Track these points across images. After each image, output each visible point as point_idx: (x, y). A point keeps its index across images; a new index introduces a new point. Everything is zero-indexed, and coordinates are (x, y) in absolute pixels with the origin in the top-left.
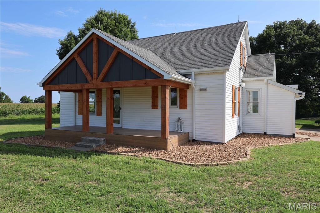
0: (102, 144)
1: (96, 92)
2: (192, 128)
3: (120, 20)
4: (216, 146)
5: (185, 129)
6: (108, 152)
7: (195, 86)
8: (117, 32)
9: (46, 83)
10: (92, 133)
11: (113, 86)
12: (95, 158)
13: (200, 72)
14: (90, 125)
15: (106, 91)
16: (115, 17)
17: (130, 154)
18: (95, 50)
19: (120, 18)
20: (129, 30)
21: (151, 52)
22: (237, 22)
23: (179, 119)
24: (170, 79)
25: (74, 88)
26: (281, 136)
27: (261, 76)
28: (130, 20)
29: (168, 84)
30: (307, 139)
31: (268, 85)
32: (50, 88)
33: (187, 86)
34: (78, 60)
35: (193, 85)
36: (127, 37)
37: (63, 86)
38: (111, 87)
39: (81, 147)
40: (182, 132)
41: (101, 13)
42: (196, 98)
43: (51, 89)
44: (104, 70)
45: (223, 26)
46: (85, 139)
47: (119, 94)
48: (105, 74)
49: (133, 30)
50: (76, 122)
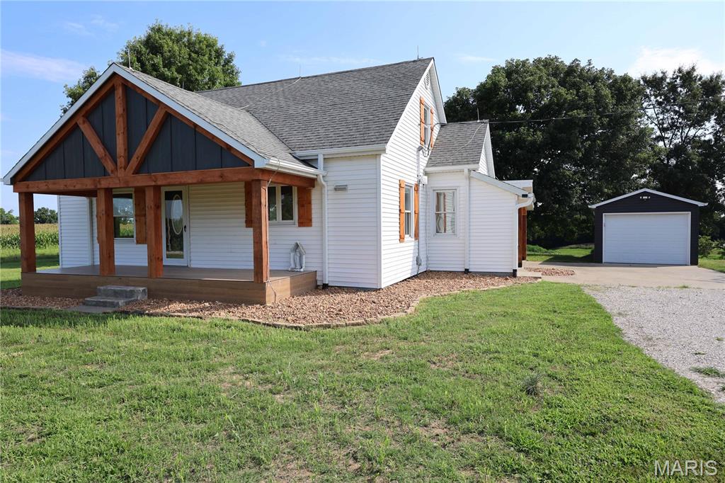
0: (139, 298)
1: (134, 195)
2: (323, 263)
3: (200, 48)
4: (363, 294)
5: (309, 265)
6: (147, 312)
7: (325, 181)
8: (193, 72)
9: (20, 177)
10: (120, 278)
11: (159, 183)
12: (114, 323)
13: (333, 154)
14: (116, 264)
16: (188, 41)
17: (190, 315)
18: (119, 109)
19: (200, 42)
20: (219, 68)
21: (247, 114)
22: (416, 59)
23: (297, 246)
24: (267, 167)
25: (78, 187)
26: (492, 275)
27: (459, 163)
28: (222, 48)
29: (266, 178)
30: (536, 278)
31: (472, 180)
32: (28, 187)
33: (311, 182)
34: (85, 128)
35: (321, 179)
36: (214, 84)
37: (54, 184)
38: (153, 184)
39: (95, 305)
40: (302, 270)
41: (159, 30)
42: (327, 204)
43: (31, 190)
44: (140, 151)
45: (389, 66)
46: (104, 290)
47: (182, 199)
48: (141, 158)
49: (228, 69)
50: (93, 258)
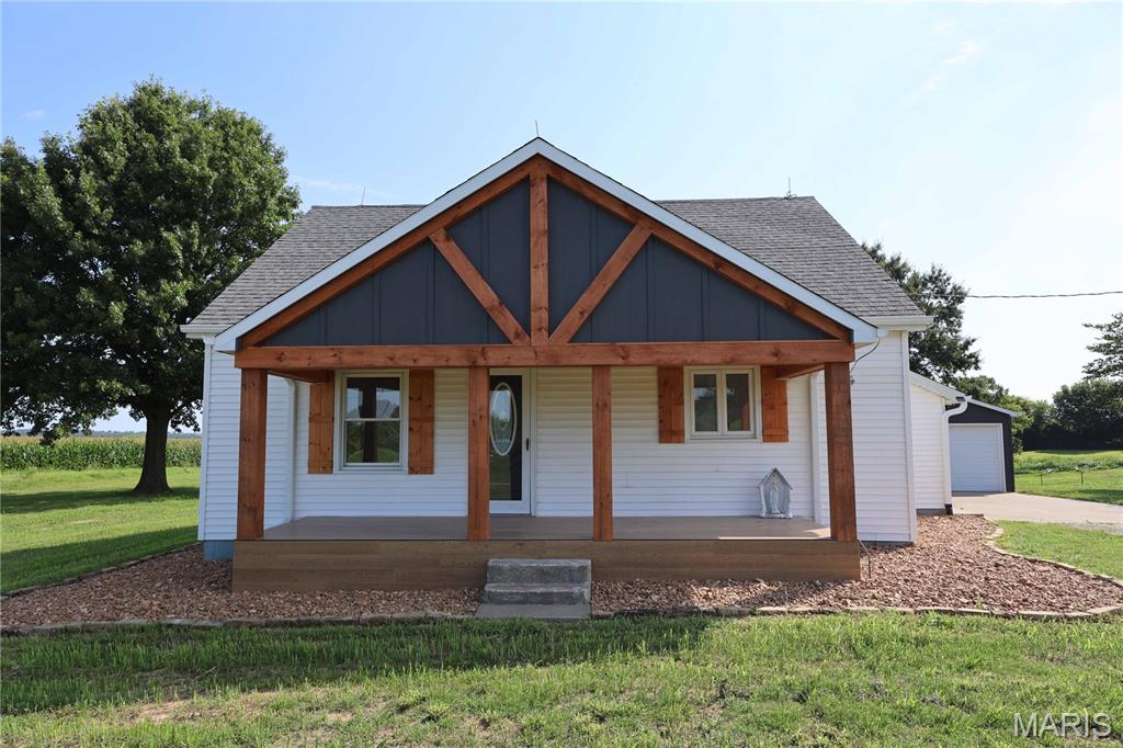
2: (812, 502)
15: (590, 378)
23: (776, 472)
39: (520, 602)
40: (791, 515)
44: (589, 300)
46: (513, 569)
50: (295, 504)
